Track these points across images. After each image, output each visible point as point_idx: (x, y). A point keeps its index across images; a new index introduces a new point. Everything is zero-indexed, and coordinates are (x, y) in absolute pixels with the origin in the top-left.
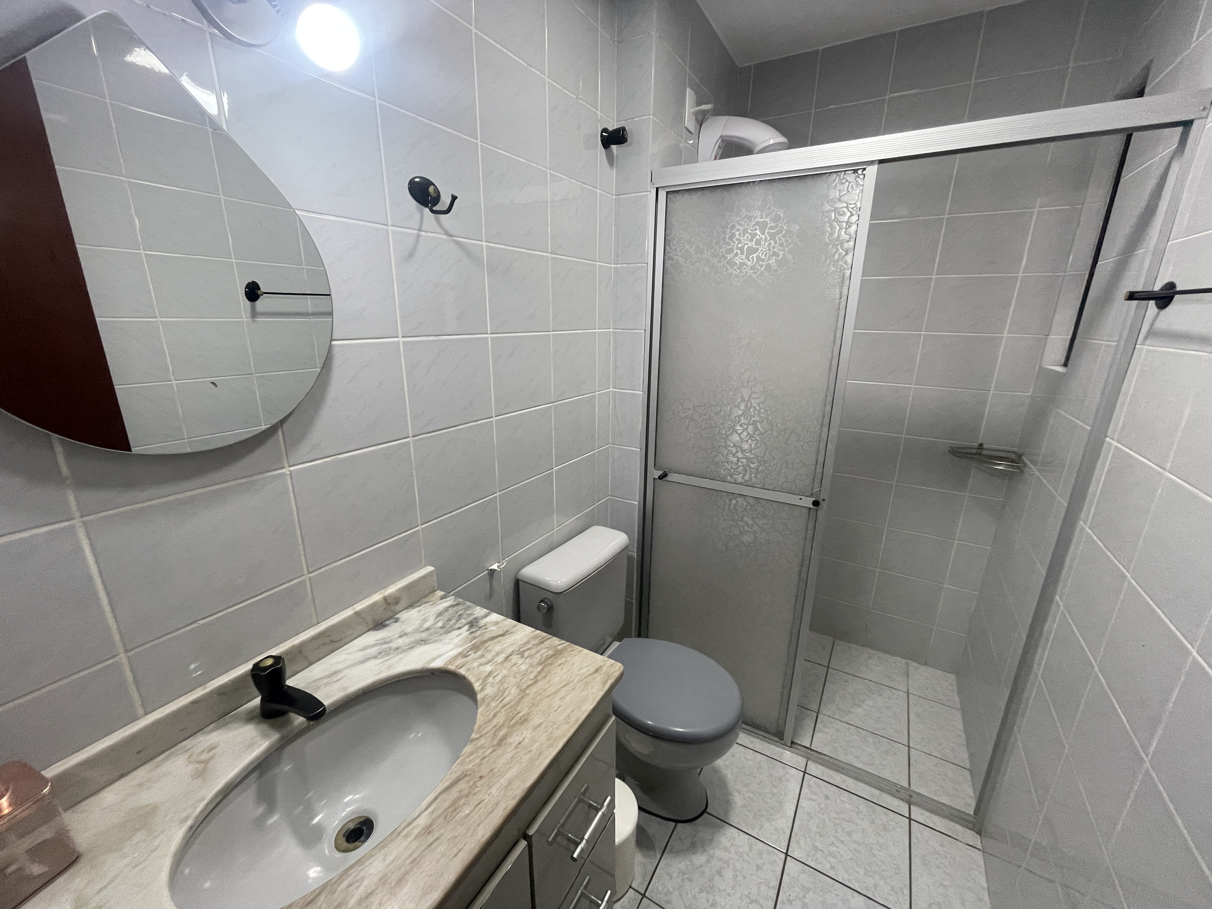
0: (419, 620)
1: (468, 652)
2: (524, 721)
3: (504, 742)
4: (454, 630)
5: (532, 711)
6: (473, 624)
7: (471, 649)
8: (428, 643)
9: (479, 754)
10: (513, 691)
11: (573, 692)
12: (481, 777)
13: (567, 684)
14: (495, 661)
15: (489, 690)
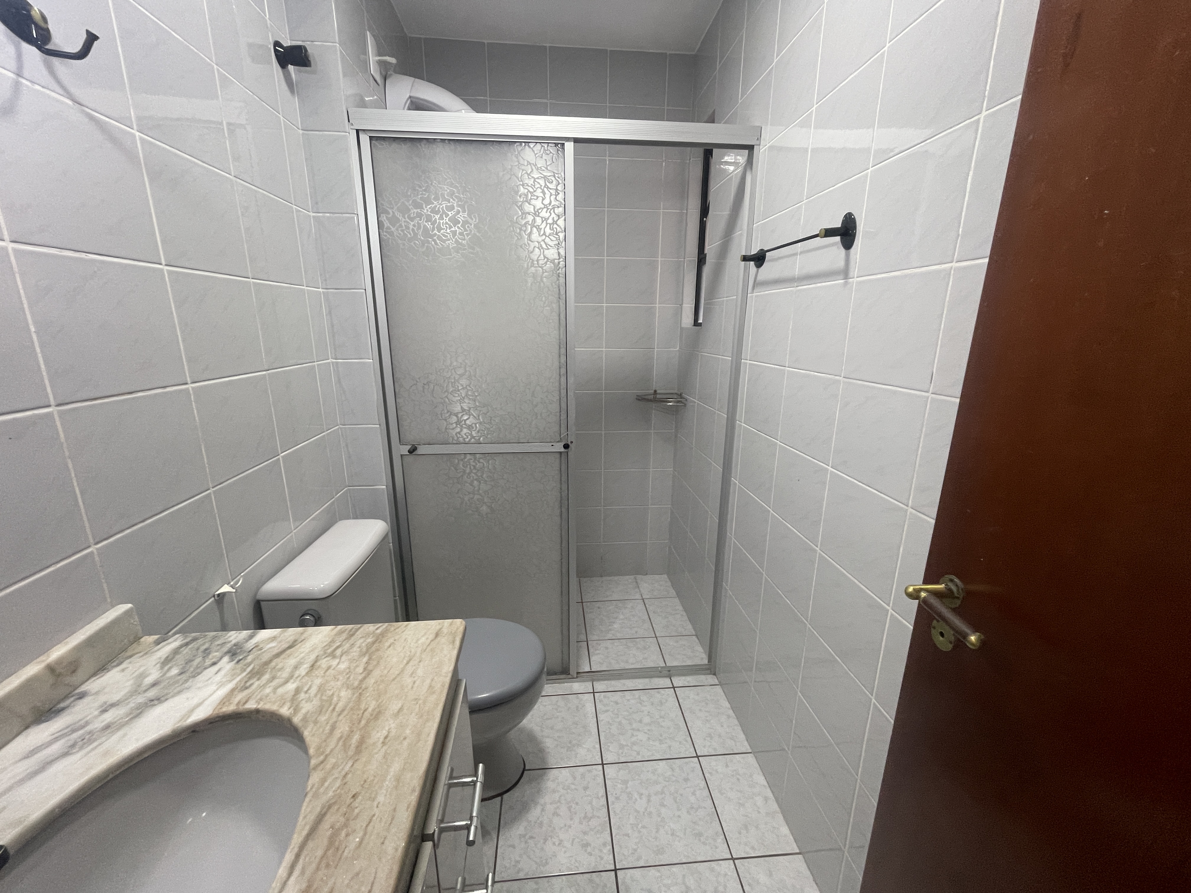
0: (128, 680)
1: (246, 682)
2: (377, 715)
3: (364, 746)
4: (206, 668)
5: (382, 702)
6: (234, 652)
7: (250, 678)
8: (167, 699)
9: (336, 775)
10: (343, 694)
11: (421, 664)
12: (353, 796)
13: (410, 660)
14: (296, 675)
15: (306, 707)
